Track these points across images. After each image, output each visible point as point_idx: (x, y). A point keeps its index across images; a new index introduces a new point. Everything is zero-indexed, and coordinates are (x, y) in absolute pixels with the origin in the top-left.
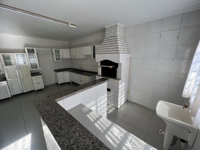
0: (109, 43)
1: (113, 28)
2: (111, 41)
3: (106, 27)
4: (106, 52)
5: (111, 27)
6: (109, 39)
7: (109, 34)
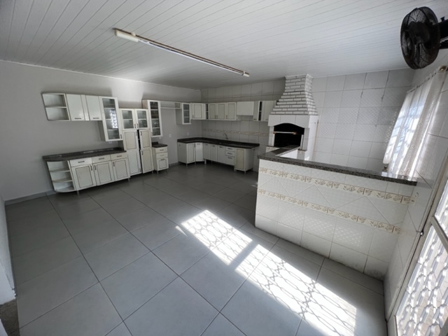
0: (292, 100)
1: (300, 80)
2: (294, 97)
3: (287, 77)
4: (287, 113)
5: (296, 78)
6: (292, 94)
7: (292, 87)
